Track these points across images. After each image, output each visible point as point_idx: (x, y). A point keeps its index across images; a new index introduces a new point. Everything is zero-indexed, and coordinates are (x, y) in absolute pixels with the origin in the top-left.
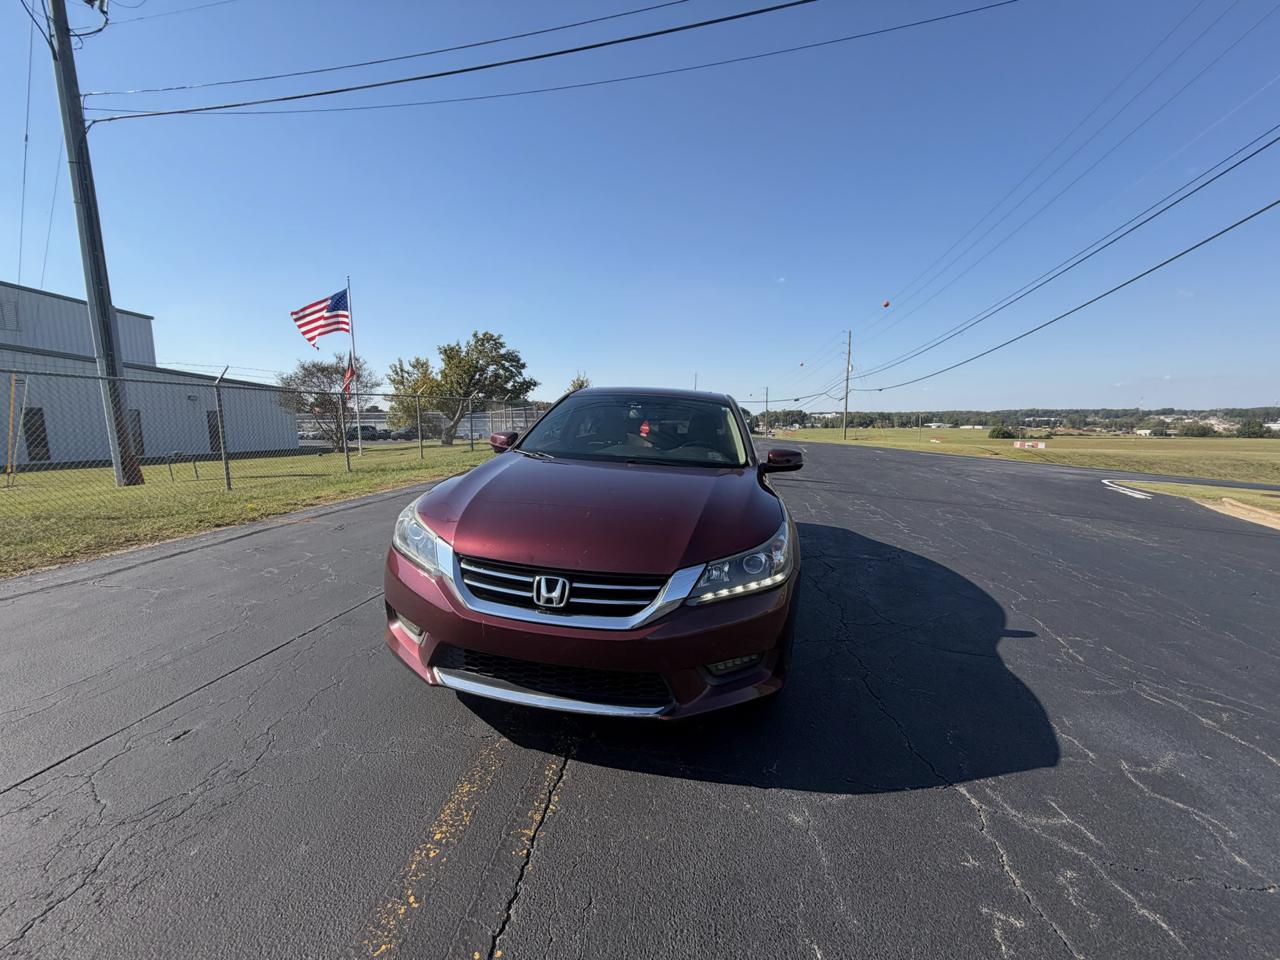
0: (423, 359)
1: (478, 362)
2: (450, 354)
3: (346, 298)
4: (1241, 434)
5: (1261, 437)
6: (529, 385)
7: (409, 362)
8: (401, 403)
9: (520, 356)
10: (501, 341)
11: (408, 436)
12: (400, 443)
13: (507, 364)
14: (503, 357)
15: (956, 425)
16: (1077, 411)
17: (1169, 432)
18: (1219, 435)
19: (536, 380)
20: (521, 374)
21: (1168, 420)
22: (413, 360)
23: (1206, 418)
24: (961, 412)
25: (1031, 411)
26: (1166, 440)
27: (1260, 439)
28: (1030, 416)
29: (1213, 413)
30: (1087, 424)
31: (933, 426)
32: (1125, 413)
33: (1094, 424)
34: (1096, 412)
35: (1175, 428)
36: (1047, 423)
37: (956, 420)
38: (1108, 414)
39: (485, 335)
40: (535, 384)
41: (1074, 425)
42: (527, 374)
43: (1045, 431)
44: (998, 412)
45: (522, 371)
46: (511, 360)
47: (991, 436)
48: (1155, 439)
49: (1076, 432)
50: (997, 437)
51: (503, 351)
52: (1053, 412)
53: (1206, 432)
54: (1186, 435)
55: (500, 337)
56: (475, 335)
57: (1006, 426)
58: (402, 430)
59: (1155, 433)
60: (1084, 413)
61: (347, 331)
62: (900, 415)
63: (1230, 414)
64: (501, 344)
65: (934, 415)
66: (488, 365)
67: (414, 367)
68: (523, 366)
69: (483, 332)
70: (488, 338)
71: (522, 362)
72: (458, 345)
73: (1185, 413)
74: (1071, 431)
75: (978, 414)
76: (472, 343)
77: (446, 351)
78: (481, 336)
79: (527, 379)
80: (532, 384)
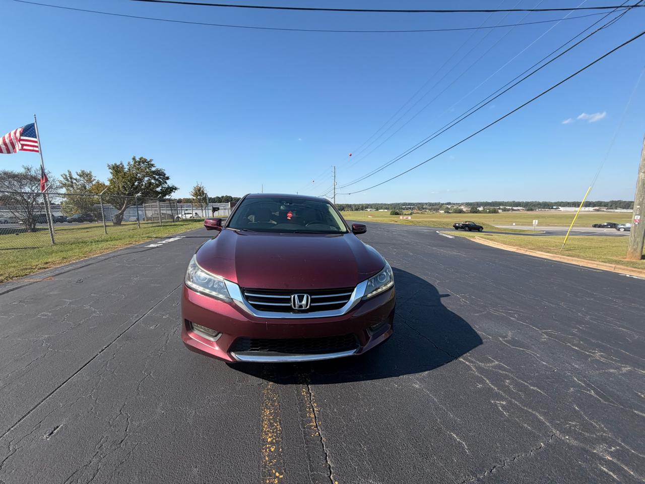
0: (87, 171)
1: (137, 175)
2: (117, 170)
3: (34, 129)
4: (471, 212)
5: (476, 213)
6: (172, 189)
7: (77, 173)
8: (72, 199)
9: (165, 172)
10: (152, 163)
11: (80, 220)
12: (73, 225)
13: (157, 177)
14: (154, 172)
15: (377, 209)
16: (420, 204)
17: (450, 211)
18: (464, 212)
19: (176, 185)
20: (166, 183)
21: (449, 207)
22: (79, 172)
23: (460, 206)
24: (379, 204)
25: (404, 203)
26: (450, 215)
27: (476, 214)
28: (404, 205)
29: (462, 204)
30: (423, 209)
31: (369, 210)
32: (436, 204)
33: (426, 208)
34: (426, 204)
35: (451, 210)
36: (410, 208)
37: (377, 207)
38: (431, 204)
39: (141, 159)
40: (176, 189)
41: (419, 209)
42: (170, 183)
43: (410, 212)
44: (393, 204)
45: (167, 181)
46: (159, 175)
47: (391, 214)
48: (446, 214)
49: (420, 212)
50: (393, 215)
51: (153, 169)
52: (412, 204)
53: (461, 212)
54: (455, 212)
55: (151, 160)
56: (134, 159)
57: (396, 210)
58: (76, 216)
59: (445, 212)
60: (422, 204)
61: (37, 151)
62: (355, 205)
63: (468, 204)
64: (151, 164)
65: (368, 205)
66: (144, 176)
67: (80, 176)
68: (168, 178)
69: (140, 157)
70: (143, 161)
71: (167, 176)
72: (121, 164)
73: (454, 204)
74: (418, 211)
75: (385, 204)
76: (132, 163)
77: (114, 167)
78: (138, 159)
79: (170, 186)
80: (174, 189)
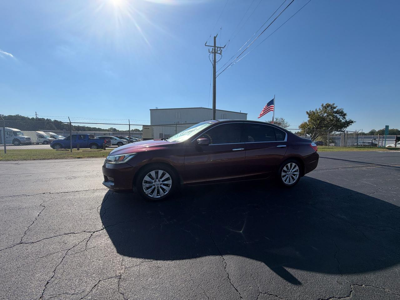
2: (310, 114)
3: (273, 101)
9: (344, 111)
10: (335, 106)
13: (338, 116)
14: (336, 112)
19: (352, 120)
39: (326, 105)
40: (352, 122)
42: (348, 118)
45: (345, 117)
46: (338, 113)
51: (335, 110)
55: (334, 104)
56: (322, 105)
61: (272, 110)
64: (333, 107)
68: (345, 115)
70: (328, 106)
71: (345, 113)
72: (316, 110)
76: (321, 109)
78: (324, 105)
79: (348, 121)
80: (350, 122)
